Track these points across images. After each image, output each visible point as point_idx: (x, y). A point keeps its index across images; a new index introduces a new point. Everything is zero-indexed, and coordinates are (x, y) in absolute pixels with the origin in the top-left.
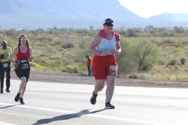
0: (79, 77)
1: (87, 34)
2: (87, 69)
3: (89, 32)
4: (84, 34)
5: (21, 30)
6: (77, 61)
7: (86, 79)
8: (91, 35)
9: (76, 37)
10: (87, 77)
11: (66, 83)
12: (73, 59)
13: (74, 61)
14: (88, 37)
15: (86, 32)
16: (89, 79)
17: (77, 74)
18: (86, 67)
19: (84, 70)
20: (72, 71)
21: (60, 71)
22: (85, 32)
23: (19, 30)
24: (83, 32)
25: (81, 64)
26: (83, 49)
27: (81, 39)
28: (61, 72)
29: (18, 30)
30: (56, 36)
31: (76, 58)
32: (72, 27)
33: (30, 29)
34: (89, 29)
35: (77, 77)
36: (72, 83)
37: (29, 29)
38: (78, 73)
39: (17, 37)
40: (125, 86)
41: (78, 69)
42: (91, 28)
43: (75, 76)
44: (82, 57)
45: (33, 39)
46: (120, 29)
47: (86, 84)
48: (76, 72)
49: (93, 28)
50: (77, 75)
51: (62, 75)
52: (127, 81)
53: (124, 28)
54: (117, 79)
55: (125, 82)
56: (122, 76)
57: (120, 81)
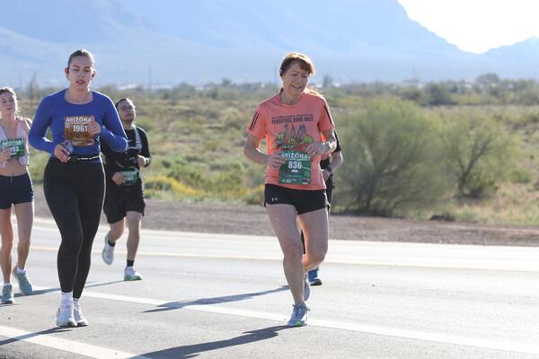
5: (133, 89)
11: (258, 235)
21: (240, 201)
28: (244, 203)
29: (124, 88)
30: (230, 105)
32: (273, 81)
33: (157, 87)
34: (319, 86)
37: (155, 87)
40: (420, 242)
42: (327, 81)
45: (165, 112)
46: (405, 86)
49: (332, 81)
51: (245, 212)
52: (425, 228)
53: (416, 81)
54: (399, 222)
55: (422, 231)
56: (412, 214)
57: (407, 229)
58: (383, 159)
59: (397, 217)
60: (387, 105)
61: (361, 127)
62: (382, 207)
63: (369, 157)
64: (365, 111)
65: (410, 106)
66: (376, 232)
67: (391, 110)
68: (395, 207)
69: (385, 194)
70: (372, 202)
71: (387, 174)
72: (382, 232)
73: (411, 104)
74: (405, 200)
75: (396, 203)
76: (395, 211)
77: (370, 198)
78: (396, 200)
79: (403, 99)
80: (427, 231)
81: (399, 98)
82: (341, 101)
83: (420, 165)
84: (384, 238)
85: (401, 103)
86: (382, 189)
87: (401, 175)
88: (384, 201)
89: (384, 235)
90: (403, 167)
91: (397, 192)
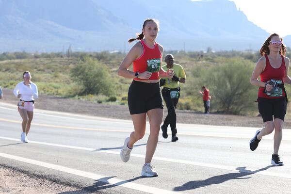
0: (192, 115)
1: (204, 58)
2: (203, 104)
3: (206, 56)
4: (199, 58)
5: (117, 53)
6: (189, 94)
7: (202, 118)
8: (208, 59)
9: (188, 62)
10: (203, 115)
12: (185, 91)
13: (185, 94)
14: (204, 61)
15: (202, 56)
16: (206, 117)
17: (189, 111)
18: (201, 102)
19: (199, 105)
20: (183, 107)
22: (200, 56)
23: (114, 53)
24: (198, 55)
25: (195, 97)
26: (197, 79)
27: (194, 65)
29: (112, 52)
31: (188, 90)
32: (183, 49)
34: (205, 52)
35: (190, 114)
36: (183, 123)
38: (191, 110)
39: (111, 62)
40: (253, 127)
41: (191, 104)
42: (209, 50)
43: (188, 114)
44: (196, 88)
46: (246, 52)
47: (201, 123)
48: (188, 108)
49: (211, 50)
50: (189, 113)
52: (255, 120)
53: (251, 50)
54: (243, 117)
55: (253, 121)
56: (249, 113)
57: (247, 121)
58: (235, 88)
59: (241, 115)
60: (238, 61)
61: (225, 72)
62: (234, 110)
63: (229, 86)
64: (227, 64)
65: (249, 62)
66: (232, 122)
67: (239, 64)
68: (241, 110)
69: (236, 104)
70: (230, 108)
71: (238, 94)
72: (235, 122)
73: (249, 61)
74: (246, 107)
75: (242, 108)
76: (241, 112)
77: (229, 106)
78: (241, 107)
79: (245, 59)
80: (255, 122)
81: (243, 58)
82: (215, 59)
83: (253, 90)
84: (236, 125)
85: (244, 61)
86: (235, 102)
87: (244, 95)
88: (235, 107)
89: (235, 123)
90: (245, 91)
91: (242, 103)
